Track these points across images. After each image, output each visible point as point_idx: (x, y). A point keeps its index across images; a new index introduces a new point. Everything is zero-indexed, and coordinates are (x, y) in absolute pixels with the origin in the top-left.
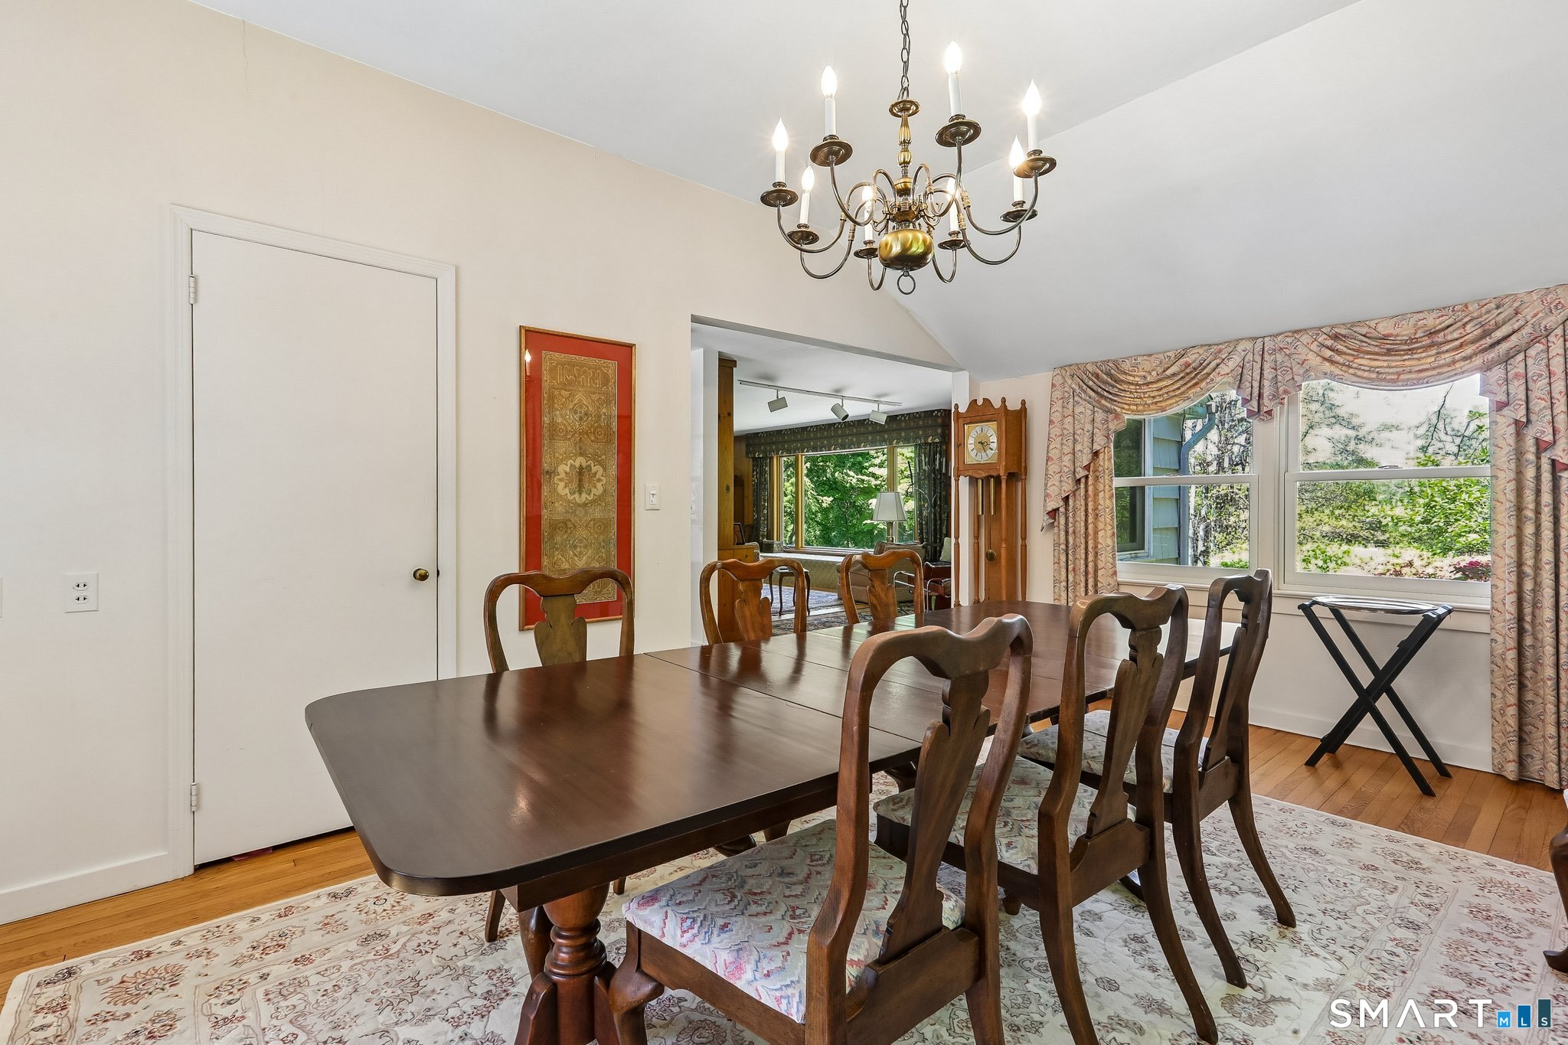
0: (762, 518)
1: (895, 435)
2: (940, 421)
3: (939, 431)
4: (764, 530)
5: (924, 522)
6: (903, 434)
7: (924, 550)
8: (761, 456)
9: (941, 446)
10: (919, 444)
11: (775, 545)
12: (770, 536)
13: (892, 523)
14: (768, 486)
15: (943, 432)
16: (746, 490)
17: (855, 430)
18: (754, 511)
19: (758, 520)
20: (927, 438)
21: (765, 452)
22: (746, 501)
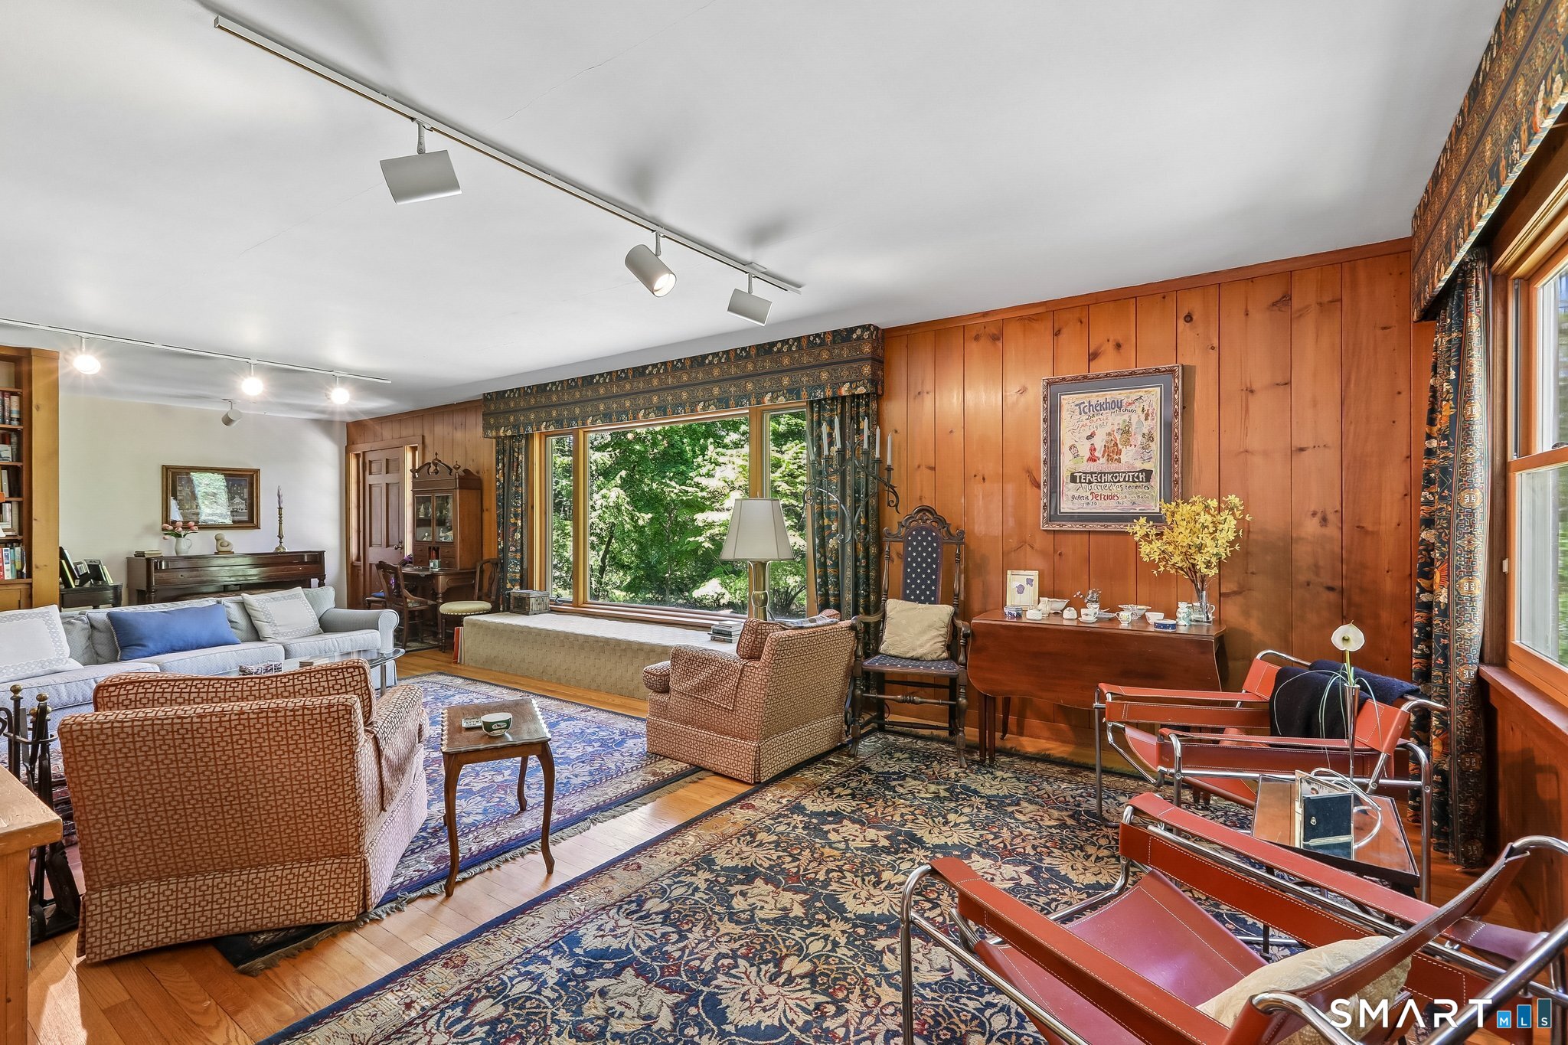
0: (512, 549)
1: (767, 384)
2: (867, 349)
3: (867, 370)
4: (514, 570)
5: (829, 562)
6: (786, 381)
7: (853, 634)
8: (509, 433)
9: (867, 405)
10: (819, 401)
11: (532, 601)
12: (525, 582)
13: (764, 565)
14: (523, 490)
15: (874, 373)
16: (485, 497)
17: (685, 378)
18: (498, 534)
19: (504, 550)
20: (837, 385)
21: (516, 426)
22: (486, 515)
